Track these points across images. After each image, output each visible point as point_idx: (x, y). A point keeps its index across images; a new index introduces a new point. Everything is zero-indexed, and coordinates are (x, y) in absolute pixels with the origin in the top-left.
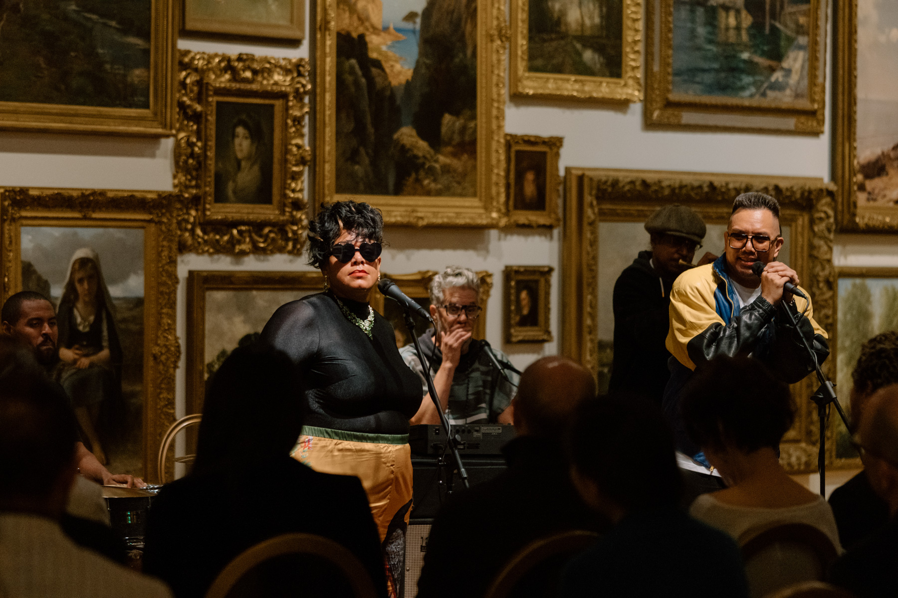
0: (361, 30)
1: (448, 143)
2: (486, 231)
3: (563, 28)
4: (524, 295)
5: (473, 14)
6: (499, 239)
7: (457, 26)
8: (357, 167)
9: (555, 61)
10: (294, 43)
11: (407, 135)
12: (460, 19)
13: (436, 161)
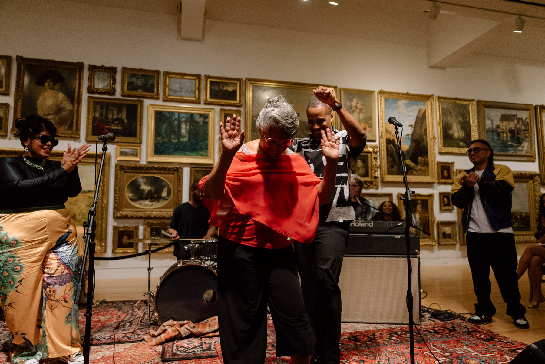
0: (393, 138)
1: (421, 163)
2: (433, 184)
3: (453, 137)
4: (445, 199)
5: (426, 134)
6: (437, 186)
7: (421, 137)
8: (393, 169)
9: (451, 145)
10: (374, 141)
11: (408, 162)
12: (422, 136)
13: (417, 168)
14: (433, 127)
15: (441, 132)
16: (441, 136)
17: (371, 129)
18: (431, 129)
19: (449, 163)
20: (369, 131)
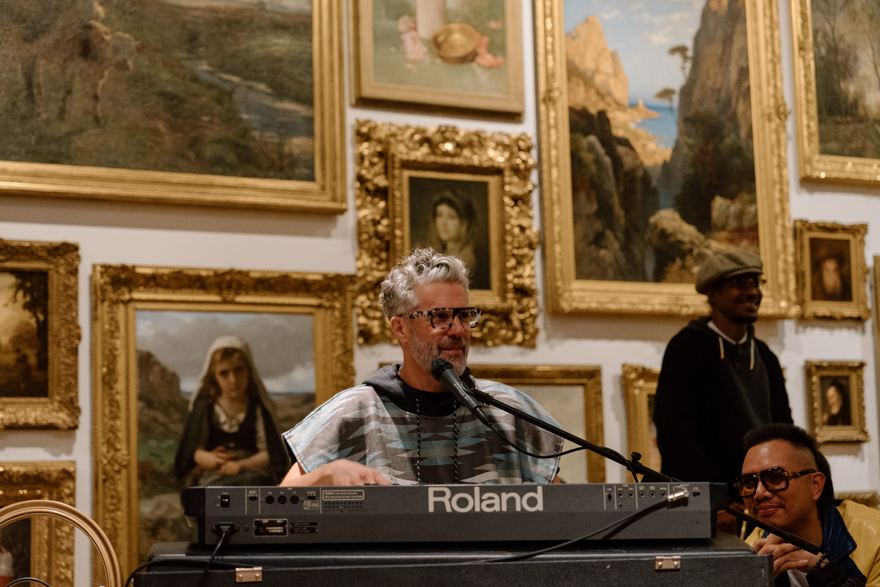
0: (601, 106)
1: (723, 228)
2: (779, 323)
3: (861, 111)
4: (832, 392)
5: (747, 93)
6: (797, 332)
7: (726, 105)
8: (603, 252)
9: (853, 145)
10: (514, 117)
11: (668, 218)
12: (729, 100)
13: (708, 247)
14: (775, 61)
15: (808, 83)
16: (808, 102)
17: (500, 59)
18: (765, 68)
19: (844, 229)
20: (490, 68)
